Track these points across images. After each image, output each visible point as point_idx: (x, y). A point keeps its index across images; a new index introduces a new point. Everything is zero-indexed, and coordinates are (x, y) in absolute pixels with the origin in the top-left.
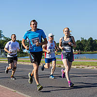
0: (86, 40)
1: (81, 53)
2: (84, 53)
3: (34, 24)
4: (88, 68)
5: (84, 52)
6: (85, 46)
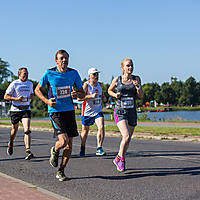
0: (181, 83)
1: (171, 110)
2: (177, 110)
3: (62, 58)
4: (186, 140)
5: (178, 107)
6: (180, 95)
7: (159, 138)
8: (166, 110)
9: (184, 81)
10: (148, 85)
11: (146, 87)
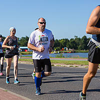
1: (75, 52)
2: (78, 52)
4: (82, 67)
6: (79, 44)
7: (68, 66)
8: (72, 52)
9: (81, 38)
10: (63, 39)
11: (62, 41)
